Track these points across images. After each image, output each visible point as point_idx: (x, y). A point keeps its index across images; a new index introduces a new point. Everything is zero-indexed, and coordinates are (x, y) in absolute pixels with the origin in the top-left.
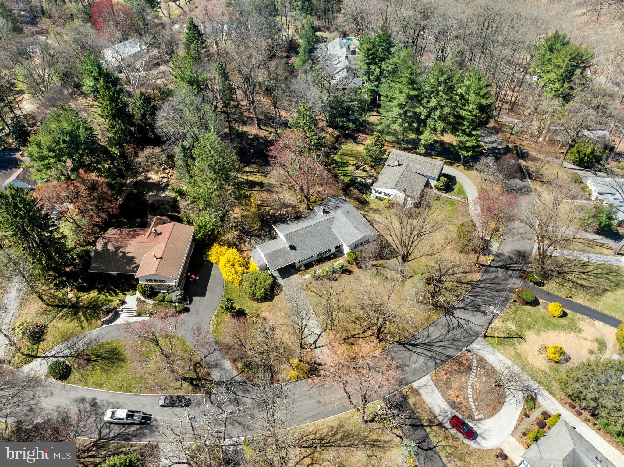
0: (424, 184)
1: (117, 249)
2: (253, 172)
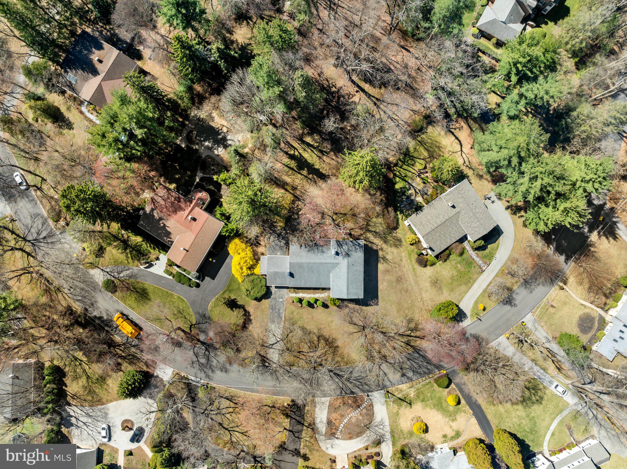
0: (458, 238)
1: (161, 219)
2: (312, 146)
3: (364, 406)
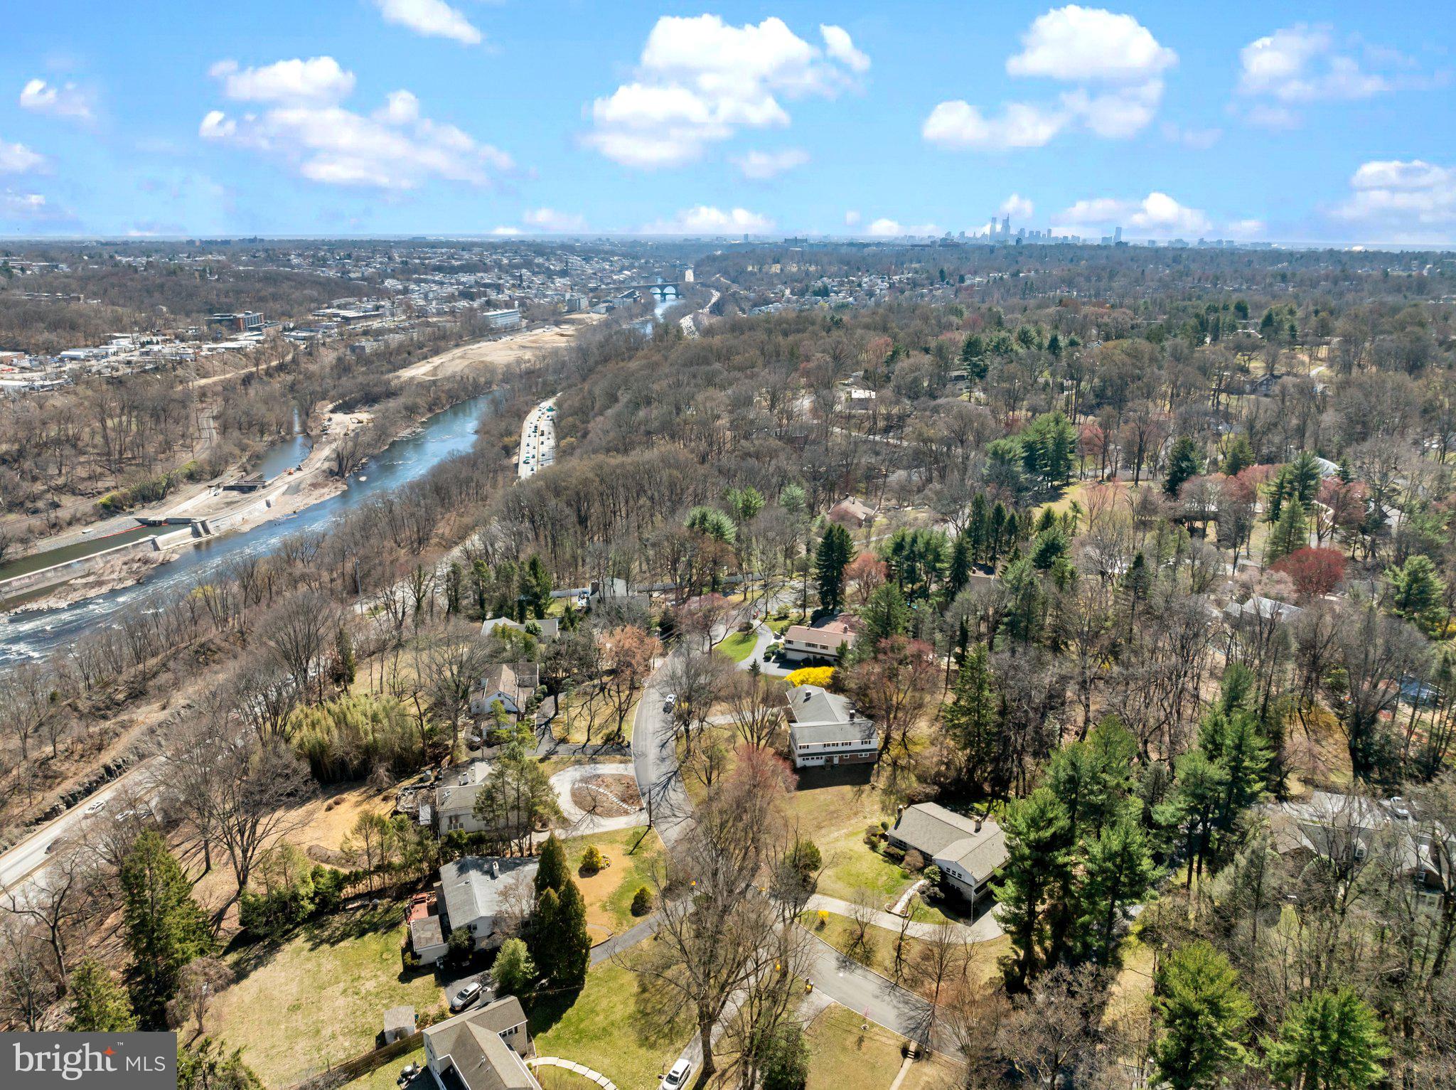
3: (625, 806)
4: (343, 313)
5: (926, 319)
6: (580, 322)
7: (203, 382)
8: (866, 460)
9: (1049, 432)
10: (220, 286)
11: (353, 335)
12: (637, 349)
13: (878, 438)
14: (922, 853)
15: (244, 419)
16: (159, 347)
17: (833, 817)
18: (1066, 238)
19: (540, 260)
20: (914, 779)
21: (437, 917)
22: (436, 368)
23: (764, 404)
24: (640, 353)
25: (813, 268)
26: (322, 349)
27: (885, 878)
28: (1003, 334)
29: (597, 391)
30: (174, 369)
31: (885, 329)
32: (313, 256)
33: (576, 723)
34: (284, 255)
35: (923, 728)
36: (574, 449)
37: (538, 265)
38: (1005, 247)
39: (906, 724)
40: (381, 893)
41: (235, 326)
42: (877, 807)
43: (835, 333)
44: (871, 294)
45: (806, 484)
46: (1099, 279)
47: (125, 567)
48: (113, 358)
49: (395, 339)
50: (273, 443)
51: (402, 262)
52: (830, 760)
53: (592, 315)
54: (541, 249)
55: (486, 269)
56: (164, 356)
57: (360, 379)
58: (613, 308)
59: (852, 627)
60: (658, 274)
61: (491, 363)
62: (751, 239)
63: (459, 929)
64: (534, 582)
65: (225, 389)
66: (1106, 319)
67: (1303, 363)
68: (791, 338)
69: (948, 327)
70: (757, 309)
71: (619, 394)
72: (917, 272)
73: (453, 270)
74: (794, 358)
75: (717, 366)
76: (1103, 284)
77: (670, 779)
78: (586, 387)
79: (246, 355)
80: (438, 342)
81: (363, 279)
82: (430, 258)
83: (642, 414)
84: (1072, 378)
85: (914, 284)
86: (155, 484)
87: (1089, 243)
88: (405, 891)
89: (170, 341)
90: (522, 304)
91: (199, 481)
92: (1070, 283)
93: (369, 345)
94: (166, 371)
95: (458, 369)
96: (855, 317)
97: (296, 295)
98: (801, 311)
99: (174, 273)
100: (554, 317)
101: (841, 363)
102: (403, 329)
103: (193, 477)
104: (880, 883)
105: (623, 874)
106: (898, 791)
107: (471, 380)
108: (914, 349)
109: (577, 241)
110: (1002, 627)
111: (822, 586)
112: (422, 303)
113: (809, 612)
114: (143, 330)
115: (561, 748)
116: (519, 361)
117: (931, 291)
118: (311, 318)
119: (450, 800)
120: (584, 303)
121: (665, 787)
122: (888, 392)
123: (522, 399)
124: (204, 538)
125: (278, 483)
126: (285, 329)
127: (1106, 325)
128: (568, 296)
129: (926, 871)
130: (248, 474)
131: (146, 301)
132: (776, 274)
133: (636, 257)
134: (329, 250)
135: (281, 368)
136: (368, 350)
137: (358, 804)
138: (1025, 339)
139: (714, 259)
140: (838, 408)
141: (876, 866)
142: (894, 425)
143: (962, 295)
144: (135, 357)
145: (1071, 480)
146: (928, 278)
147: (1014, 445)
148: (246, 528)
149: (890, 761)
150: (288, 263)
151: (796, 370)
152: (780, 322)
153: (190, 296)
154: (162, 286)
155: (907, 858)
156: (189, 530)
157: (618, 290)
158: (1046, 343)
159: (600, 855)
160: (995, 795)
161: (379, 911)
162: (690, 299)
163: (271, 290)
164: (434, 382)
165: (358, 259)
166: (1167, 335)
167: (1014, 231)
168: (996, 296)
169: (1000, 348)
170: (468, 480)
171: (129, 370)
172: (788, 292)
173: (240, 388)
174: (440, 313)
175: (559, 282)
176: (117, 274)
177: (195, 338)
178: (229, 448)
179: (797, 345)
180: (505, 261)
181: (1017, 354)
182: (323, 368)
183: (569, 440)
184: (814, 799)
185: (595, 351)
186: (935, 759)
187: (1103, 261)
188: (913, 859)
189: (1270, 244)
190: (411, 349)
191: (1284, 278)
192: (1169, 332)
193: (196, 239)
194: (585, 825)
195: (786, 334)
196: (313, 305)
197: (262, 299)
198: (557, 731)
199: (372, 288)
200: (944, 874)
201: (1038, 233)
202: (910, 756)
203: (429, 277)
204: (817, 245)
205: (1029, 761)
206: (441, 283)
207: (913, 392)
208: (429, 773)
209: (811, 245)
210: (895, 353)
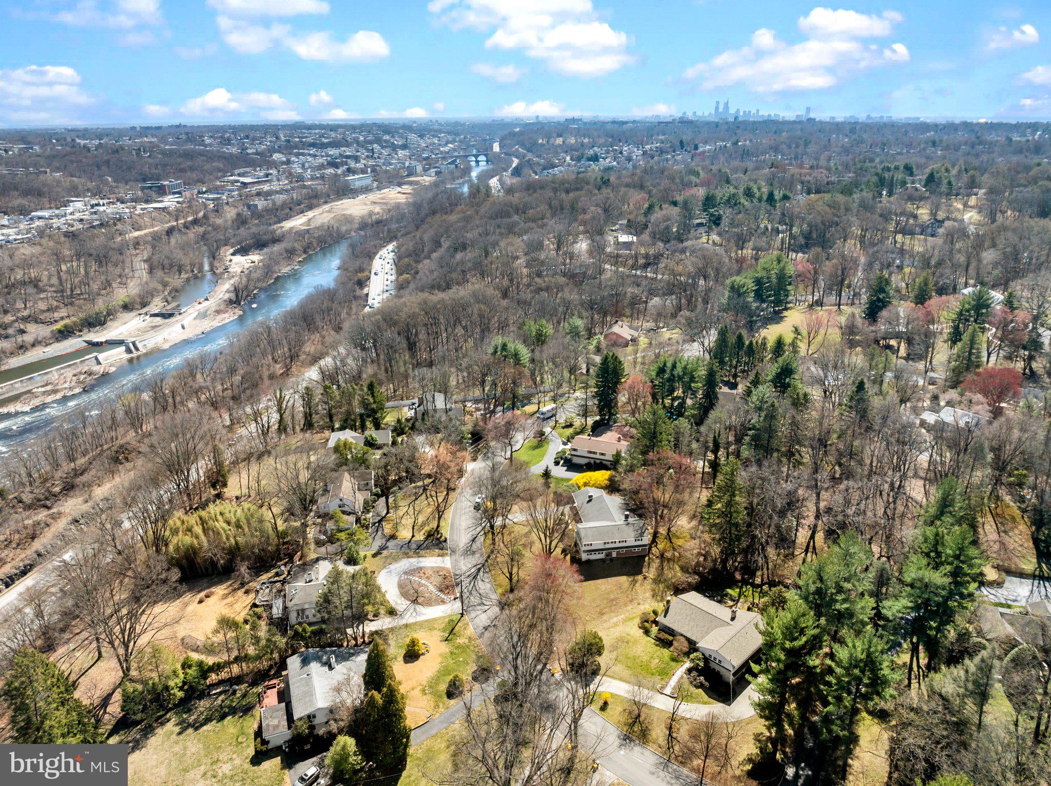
3: (442, 596)
4: (242, 179)
5: (672, 179)
6: (417, 183)
7: (137, 234)
8: (631, 290)
9: (773, 269)
10: (150, 161)
11: (248, 196)
12: (456, 205)
13: (639, 273)
14: (688, 639)
15: (166, 262)
16: (104, 208)
17: (612, 604)
18: (770, 115)
19: (387, 137)
20: (678, 569)
21: (283, 704)
22: (309, 220)
23: (552, 246)
24: (459, 208)
25: (586, 141)
26: (226, 207)
27: (657, 661)
28: (732, 190)
29: (426, 238)
30: (115, 225)
31: (642, 187)
32: (221, 137)
33: (404, 521)
34: (200, 137)
35: (683, 523)
36: (408, 283)
37: (386, 141)
38: (727, 123)
39: (670, 520)
40: (238, 680)
41: (162, 191)
42: (649, 594)
43: (606, 191)
44: (629, 159)
45: (585, 314)
46: (797, 147)
47: (74, 378)
48: (69, 217)
49: (280, 198)
50: (188, 280)
51: (286, 141)
52: (608, 555)
53: (425, 178)
54: (387, 129)
55: (348, 145)
56: (107, 215)
57: (254, 230)
58: (440, 172)
59: (625, 436)
60: (473, 146)
61: (350, 215)
62: (540, 119)
63: (300, 719)
64: (371, 400)
65: (154, 239)
66: (808, 178)
67: (958, 210)
68: (571, 195)
69: (689, 185)
70: (546, 172)
71: (442, 240)
72: (663, 143)
73: (324, 146)
74: (574, 210)
75: (516, 218)
76: (800, 150)
77: (479, 570)
78: (418, 234)
79: (168, 213)
80: (312, 200)
81: (257, 153)
82: (306, 137)
83: (459, 256)
84: (786, 224)
85: (662, 151)
86: (97, 314)
87: (788, 119)
88: (260, 677)
89: (113, 203)
90: (373, 171)
91: (132, 310)
92: (776, 149)
93: (260, 204)
94: (109, 226)
95: (326, 221)
96: (619, 178)
97: (207, 167)
98: (578, 173)
99: (117, 151)
100: (395, 179)
101: (609, 213)
102: (286, 191)
103: (127, 307)
104: (653, 666)
105: (439, 660)
106: (665, 580)
107: (335, 228)
108: (665, 202)
109: (415, 122)
110: (747, 439)
111: (600, 401)
112: (300, 171)
113: (590, 421)
114: (94, 195)
115: (391, 544)
116: (371, 214)
117: (673, 156)
118: (218, 183)
119: (297, 596)
120: (419, 168)
121: (475, 578)
122: (646, 237)
123: (372, 243)
124: (135, 354)
125: (190, 311)
126: (199, 193)
127: (809, 182)
128: (407, 164)
129: (692, 656)
130: (169, 304)
131: (96, 173)
132: (560, 145)
133: (457, 134)
134: (233, 133)
135: (195, 222)
136: (260, 207)
137: (225, 597)
138: (749, 193)
139: (514, 134)
140: (608, 250)
141: (650, 650)
142: (651, 262)
143: (697, 159)
144: (86, 216)
145: (789, 306)
146: (671, 147)
147: (746, 280)
148: (166, 346)
149: (658, 554)
150: (202, 143)
151: (576, 220)
152: (563, 182)
153: (129, 169)
154: (108, 162)
155: (675, 644)
156: (123, 348)
157: (444, 158)
158: (765, 197)
159: (421, 642)
160: (745, 582)
161: (238, 695)
162: (497, 165)
163: (189, 163)
164: (308, 231)
165: (254, 139)
166: (855, 190)
167: (732, 111)
168: (722, 159)
169: (732, 202)
170: (329, 309)
171: (81, 226)
172: (568, 158)
173: (164, 238)
174: (312, 179)
175: (401, 153)
176: (75, 153)
177: (132, 200)
178: (155, 284)
179: (576, 200)
180: (362, 138)
181: (744, 206)
182: (226, 221)
183: (405, 276)
184: (597, 589)
185: (425, 205)
186: (695, 552)
187: (799, 133)
188: (680, 644)
189: (918, 118)
190: (292, 205)
191: (934, 144)
192: (857, 187)
193: (137, 126)
194: (409, 614)
195: (567, 192)
196: (220, 174)
197: (182, 170)
198: (387, 528)
199: (263, 160)
200: (706, 660)
201: (750, 112)
202: (674, 549)
203: (306, 151)
204: (589, 123)
205: (771, 552)
206: (315, 156)
207: (665, 236)
208: (283, 568)
209: (585, 123)
210: (651, 208)
